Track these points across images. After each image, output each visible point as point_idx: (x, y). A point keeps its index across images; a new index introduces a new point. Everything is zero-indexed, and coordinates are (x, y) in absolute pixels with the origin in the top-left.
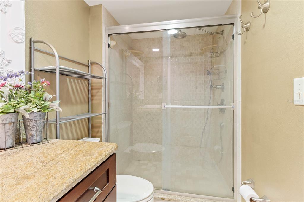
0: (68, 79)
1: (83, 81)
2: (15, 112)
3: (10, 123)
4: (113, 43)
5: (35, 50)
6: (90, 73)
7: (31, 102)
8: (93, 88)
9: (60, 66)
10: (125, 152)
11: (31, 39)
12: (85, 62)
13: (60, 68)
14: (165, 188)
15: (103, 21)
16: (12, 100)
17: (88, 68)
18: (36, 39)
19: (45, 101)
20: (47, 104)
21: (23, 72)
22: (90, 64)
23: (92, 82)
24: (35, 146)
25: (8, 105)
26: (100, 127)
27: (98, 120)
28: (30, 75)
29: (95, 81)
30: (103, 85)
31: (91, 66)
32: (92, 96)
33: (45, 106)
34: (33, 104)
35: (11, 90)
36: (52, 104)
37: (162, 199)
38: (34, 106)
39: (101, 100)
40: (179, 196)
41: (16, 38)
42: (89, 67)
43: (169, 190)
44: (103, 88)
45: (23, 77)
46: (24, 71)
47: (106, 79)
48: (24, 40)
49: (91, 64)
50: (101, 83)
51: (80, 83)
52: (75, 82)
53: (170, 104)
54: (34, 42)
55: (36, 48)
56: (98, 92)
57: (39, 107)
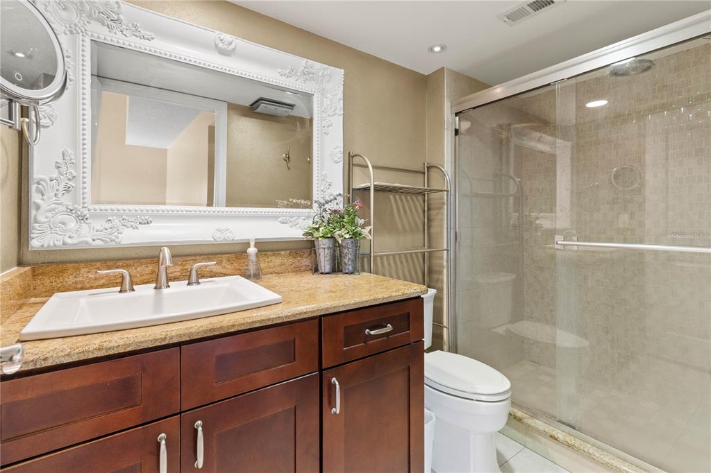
0: (391, 197)
1: (414, 197)
2: (332, 237)
3: (328, 248)
4: (465, 125)
5: (353, 165)
6: (426, 187)
7: (344, 227)
8: (432, 206)
9: (375, 183)
10: (495, 330)
11: (349, 153)
12: (419, 167)
13: (375, 186)
14: (563, 420)
15: (445, 94)
16: (331, 225)
17: (422, 175)
18: (354, 153)
19: (356, 226)
20: (359, 229)
21: (340, 195)
22: (426, 168)
23: (430, 197)
24: (348, 276)
25: (327, 230)
26: (441, 272)
27: (438, 261)
28: (349, 198)
29: (434, 195)
30: (445, 201)
31: (428, 171)
32: (429, 220)
33: (357, 232)
34: (346, 229)
35: (330, 214)
36: (363, 230)
37: (551, 436)
38: (347, 232)
39: (442, 226)
40: (597, 448)
41: (336, 159)
42: (424, 173)
43: (574, 428)
44: (445, 207)
45: (340, 199)
46: (342, 193)
47: (448, 191)
48: (342, 159)
49: (428, 168)
50: (443, 198)
51: (404, 199)
52: (402, 200)
53: (575, 238)
54: (352, 157)
55: (354, 163)
56: (437, 214)
57: (351, 233)
